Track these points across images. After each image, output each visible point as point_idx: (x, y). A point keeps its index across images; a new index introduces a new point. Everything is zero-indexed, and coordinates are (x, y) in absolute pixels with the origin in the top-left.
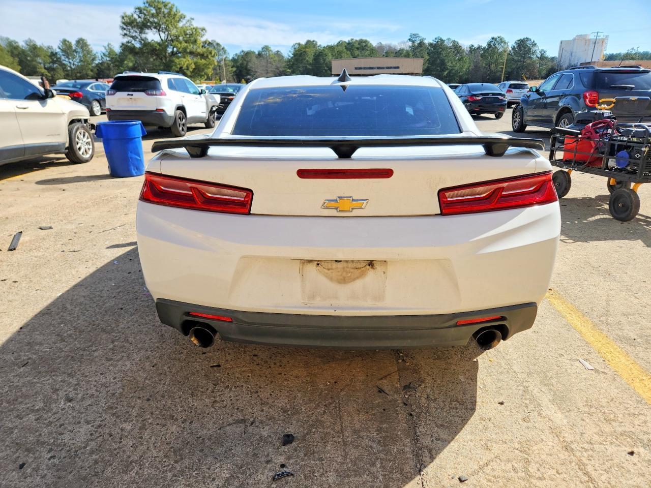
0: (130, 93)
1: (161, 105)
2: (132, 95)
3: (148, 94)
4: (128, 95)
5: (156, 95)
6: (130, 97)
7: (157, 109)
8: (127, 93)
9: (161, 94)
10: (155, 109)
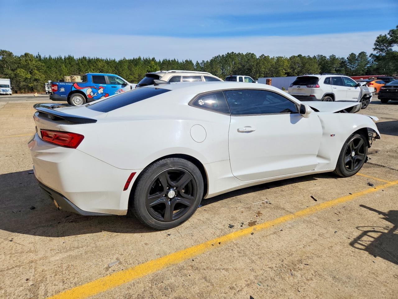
0: (299, 86)
1: (314, 93)
2: (300, 87)
3: (308, 87)
4: (298, 87)
5: (312, 87)
6: (299, 88)
7: (310, 95)
8: (298, 86)
9: (316, 87)
10: (309, 95)
